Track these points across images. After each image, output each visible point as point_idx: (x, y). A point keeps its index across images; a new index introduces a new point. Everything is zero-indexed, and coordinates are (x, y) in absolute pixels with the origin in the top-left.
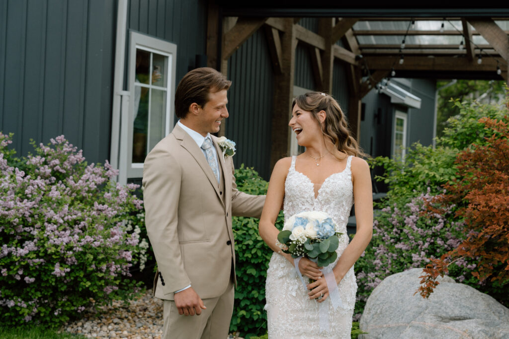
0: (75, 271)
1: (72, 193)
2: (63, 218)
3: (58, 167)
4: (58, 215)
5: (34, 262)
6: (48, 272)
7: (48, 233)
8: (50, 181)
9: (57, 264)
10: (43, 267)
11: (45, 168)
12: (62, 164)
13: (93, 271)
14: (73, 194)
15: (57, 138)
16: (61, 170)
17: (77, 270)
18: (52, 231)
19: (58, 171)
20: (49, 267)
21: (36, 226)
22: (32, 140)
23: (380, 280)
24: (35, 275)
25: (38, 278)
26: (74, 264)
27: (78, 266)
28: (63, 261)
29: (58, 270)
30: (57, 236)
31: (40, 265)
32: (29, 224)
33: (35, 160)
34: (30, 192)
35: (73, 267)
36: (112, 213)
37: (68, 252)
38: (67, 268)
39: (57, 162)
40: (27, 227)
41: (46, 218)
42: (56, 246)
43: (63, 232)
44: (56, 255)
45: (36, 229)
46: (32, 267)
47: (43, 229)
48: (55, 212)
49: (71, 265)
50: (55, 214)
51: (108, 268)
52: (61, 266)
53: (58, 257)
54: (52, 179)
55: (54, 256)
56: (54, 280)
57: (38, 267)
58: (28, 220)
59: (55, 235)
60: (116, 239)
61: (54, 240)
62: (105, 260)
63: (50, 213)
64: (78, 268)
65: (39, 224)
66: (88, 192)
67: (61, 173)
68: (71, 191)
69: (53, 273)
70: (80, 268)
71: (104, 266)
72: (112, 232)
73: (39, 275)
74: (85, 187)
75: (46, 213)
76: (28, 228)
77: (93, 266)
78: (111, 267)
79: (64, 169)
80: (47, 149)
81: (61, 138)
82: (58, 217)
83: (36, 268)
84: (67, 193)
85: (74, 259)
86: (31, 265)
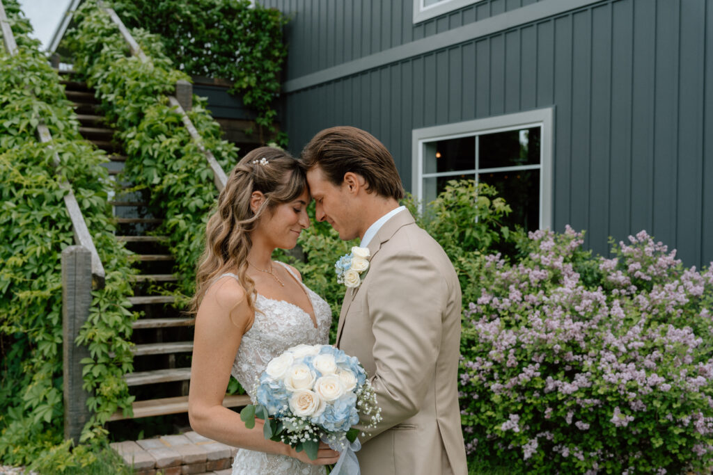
0: (644, 420)
1: (653, 308)
2: (626, 345)
3: (638, 273)
4: (620, 341)
5: (586, 404)
6: (606, 418)
7: (603, 366)
9: (617, 410)
10: (600, 411)
11: (617, 274)
12: (645, 269)
13: (669, 423)
14: (654, 310)
15: (638, 235)
16: (643, 277)
17: (648, 419)
18: (609, 363)
19: (639, 278)
20: (606, 411)
21: (590, 353)
22: (610, 238)
24: (590, 419)
25: (595, 424)
26: (642, 411)
27: (647, 413)
28: (625, 406)
29: (618, 418)
30: (614, 371)
31: (595, 407)
32: (583, 351)
33: (608, 264)
34: (583, 308)
35: (640, 415)
36: (695, 342)
37: (630, 393)
38: (629, 416)
39: (637, 265)
40: (578, 354)
41: (605, 343)
42: (611, 385)
43: (624, 365)
44: (613, 397)
45: (590, 359)
46: (585, 409)
47: (598, 358)
48: (616, 336)
49: (638, 411)
50: (615, 339)
51: (692, 420)
52: (623, 412)
53: (615, 399)
54: (632, 289)
55: (609, 399)
56: (614, 429)
57: (592, 410)
58: (581, 346)
59: (612, 369)
60: (700, 382)
61: (610, 376)
62: (685, 409)
63: (610, 338)
64: (648, 417)
65: (592, 352)
66: (676, 308)
67: (645, 281)
68: (651, 306)
69: (611, 420)
70: (651, 417)
71: (686, 419)
72: (701, 368)
73: (597, 420)
74: (672, 300)
75: (605, 337)
76: (580, 356)
77: (670, 417)
78: (697, 420)
79: (648, 275)
80: (626, 250)
81: (643, 234)
82: (618, 343)
83: (589, 411)
84: (647, 308)
85: (640, 403)
86: (583, 406)
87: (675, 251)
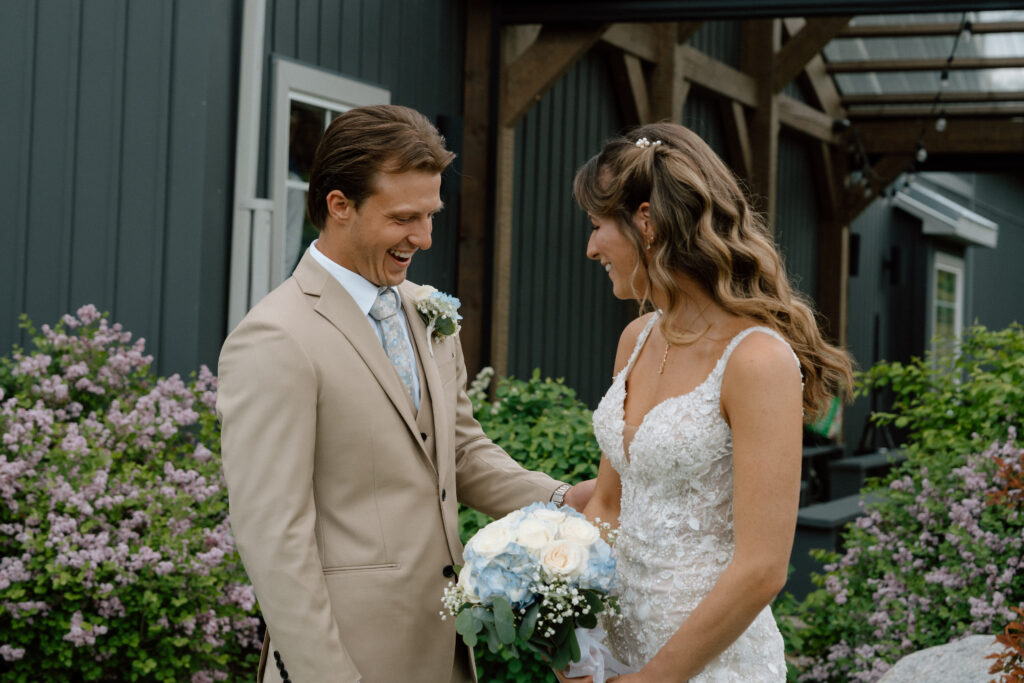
0: (120, 632)
1: (116, 442)
2: (92, 503)
3: (84, 382)
4: (81, 495)
5: (23, 610)
6: (55, 634)
7: (56, 539)
8: (68, 412)
9: (77, 617)
10: (44, 622)
11: (52, 381)
12: (94, 373)
13: (163, 633)
14: (119, 445)
15: (80, 311)
16: (93, 389)
17: (126, 631)
18: (66, 534)
19: (84, 390)
20: (58, 621)
21: (28, 521)
22: (24, 317)
23: (887, 665)
24: (24, 639)
25: (33, 650)
26: (117, 617)
27: (126, 620)
28: (90, 609)
29: (78, 630)
30: (75, 547)
31: (38, 617)
32: (13, 517)
33: (31, 364)
34: (16, 439)
35: (115, 624)
36: (207, 491)
37: (102, 586)
38: (99, 626)
39: (81, 368)
40: (7, 522)
41: (54, 501)
42: (73, 571)
43: (90, 537)
44: (75, 593)
45: (28, 529)
46: (18, 621)
47: (44, 528)
48: (75, 488)
49: (111, 618)
50: (73, 492)
51: (199, 625)
52: (86, 620)
53: (77, 597)
54: (74, 409)
55: (68, 596)
56: (69, 654)
57: (31, 621)
58: (11, 507)
59: (71, 544)
60: (215, 558)
61: (69, 556)
62: (194, 605)
63: (62, 490)
64: (126, 626)
65: (34, 517)
66: (154, 438)
67: (92, 395)
68: (113, 438)
69: (67, 637)
70: (132, 626)
71: (190, 622)
72: (208, 538)
73: (36, 641)
74: (147, 427)
75: (53, 490)
76: (9, 526)
77: (164, 622)
78: (207, 622)
79: (99, 384)
80: (58, 339)
81: (88, 310)
82: (79, 499)
83: (28, 625)
84: (106, 442)
85: (116, 602)
86: (16, 616)
87: (142, 341)
